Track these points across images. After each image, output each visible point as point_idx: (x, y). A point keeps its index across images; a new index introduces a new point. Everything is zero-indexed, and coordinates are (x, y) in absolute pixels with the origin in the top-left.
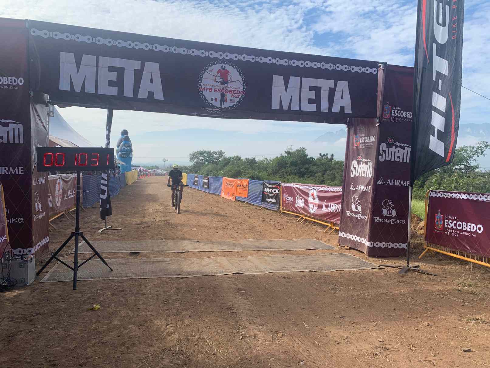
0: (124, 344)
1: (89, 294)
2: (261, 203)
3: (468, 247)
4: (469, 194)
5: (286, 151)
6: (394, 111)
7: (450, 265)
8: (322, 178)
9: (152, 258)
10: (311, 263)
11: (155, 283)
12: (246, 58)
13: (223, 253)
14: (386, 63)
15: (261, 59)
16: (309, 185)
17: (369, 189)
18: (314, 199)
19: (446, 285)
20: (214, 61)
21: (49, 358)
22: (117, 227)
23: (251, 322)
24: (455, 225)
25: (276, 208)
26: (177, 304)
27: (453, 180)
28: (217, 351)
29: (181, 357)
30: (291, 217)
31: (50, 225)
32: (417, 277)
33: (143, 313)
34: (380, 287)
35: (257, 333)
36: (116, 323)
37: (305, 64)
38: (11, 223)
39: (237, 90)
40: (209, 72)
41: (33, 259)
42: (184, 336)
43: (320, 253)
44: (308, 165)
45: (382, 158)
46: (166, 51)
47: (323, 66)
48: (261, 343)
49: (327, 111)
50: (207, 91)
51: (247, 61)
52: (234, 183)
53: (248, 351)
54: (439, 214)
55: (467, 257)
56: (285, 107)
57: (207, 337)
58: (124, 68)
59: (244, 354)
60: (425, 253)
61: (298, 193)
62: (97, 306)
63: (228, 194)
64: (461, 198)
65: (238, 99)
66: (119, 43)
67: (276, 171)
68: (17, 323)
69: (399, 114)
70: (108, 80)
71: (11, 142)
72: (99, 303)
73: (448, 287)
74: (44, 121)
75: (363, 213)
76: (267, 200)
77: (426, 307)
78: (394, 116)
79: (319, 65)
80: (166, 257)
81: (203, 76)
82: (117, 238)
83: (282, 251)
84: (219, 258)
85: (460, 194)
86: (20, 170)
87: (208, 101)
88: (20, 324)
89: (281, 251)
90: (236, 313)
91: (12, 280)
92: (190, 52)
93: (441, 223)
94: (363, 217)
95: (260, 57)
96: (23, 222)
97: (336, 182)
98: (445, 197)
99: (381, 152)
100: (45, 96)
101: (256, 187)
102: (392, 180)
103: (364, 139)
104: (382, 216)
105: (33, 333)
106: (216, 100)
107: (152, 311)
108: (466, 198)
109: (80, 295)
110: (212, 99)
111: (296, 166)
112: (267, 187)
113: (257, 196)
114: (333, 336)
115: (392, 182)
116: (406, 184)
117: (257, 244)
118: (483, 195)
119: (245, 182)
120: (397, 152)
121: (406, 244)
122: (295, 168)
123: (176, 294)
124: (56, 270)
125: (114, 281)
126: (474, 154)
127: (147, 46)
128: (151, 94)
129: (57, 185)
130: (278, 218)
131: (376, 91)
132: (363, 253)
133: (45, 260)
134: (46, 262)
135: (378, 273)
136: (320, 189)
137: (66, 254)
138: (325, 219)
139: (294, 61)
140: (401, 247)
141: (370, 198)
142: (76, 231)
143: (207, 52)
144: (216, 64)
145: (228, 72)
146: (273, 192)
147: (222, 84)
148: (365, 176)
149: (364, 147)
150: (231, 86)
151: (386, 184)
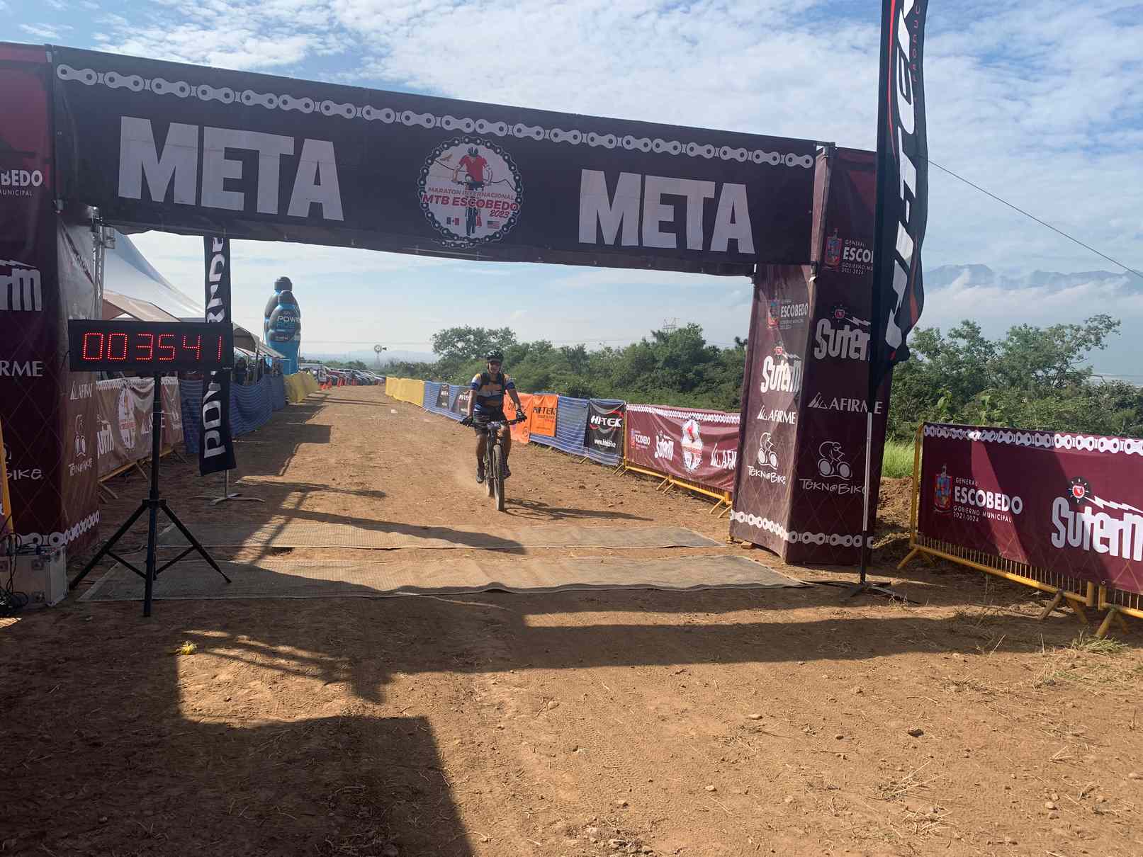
0: (235, 713)
1: (175, 626)
2: (584, 449)
4: (998, 432)
5: (656, 331)
6: (848, 249)
9: (319, 559)
10: (659, 574)
11: (317, 607)
12: (523, 131)
14: (834, 144)
15: (556, 135)
16: (684, 409)
17: (792, 419)
18: (693, 441)
20: (453, 138)
21: (86, 733)
22: (251, 496)
23: (499, 681)
24: (973, 497)
25: (615, 460)
26: (355, 646)
28: (419, 729)
30: (645, 479)
31: (103, 488)
33: (283, 661)
35: (508, 700)
36: (224, 677)
37: (652, 145)
38: (15, 478)
39: (502, 200)
40: (443, 163)
41: (61, 555)
42: (357, 702)
43: (684, 554)
44: (703, 365)
45: (820, 351)
46: (351, 116)
47: (692, 149)
49: (700, 248)
50: (437, 202)
51: (526, 137)
54: (943, 475)
56: (609, 239)
57: (403, 707)
58: (258, 151)
60: (912, 558)
61: (660, 428)
64: (983, 439)
65: (505, 221)
66: (248, 98)
67: (630, 379)
68: (26, 674)
69: (860, 256)
70: (225, 179)
71: (16, 307)
74: (87, 262)
75: (780, 471)
76: (597, 442)
78: (849, 261)
79: (684, 149)
81: (428, 173)
82: (249, 518)
84: (463, 562)
86: (35, 369)
87: (439, 224)
88: (33, 676)
89: (601, 550)
90: (471, 663)
91: (16, 595)
92: (399, 117)
93: (947, 494)
94: (779, 479)
95: (556, 131)
96: (43, 478)
99: (818, 337)
100: (89, 210)
101: (575, 416)
102: (842, 400)
103: (789, 310)
104: (818, 478)
105: (57, 692)
106: (457, 221)
109: (156, 627)
111: (676, 367)
112: (597, 414)
113: (576, 433)
114: (657, 708)
115: (842, 404)
117: (553, 535)
119: (550, 400)
120: (853, 338)
122: (673, 372)
123: (356, 629)
124: (112, 578)
125: (231, 602)
126: (1078, 345)
128: (316, 208)
129: (122, 402)
130: (614, 483)
131: (810, 205)
132: (777, 555)
133: (87, 560)
134: (88, 562)
135: (796, 595)
136: (705, 419)
137: (135, 549)
138: (716, 484)
139: (630, 138)
140: (860, 544)
141: (793, 437)
142: (151, 497)
143: (439, 119)
144: (457, 145)
145: (483, 162)
146: (609, 424)
147: (471, 189)
148: (787, 390)
149: (788, 327)
150: (489, 191)
151: (828, 406)
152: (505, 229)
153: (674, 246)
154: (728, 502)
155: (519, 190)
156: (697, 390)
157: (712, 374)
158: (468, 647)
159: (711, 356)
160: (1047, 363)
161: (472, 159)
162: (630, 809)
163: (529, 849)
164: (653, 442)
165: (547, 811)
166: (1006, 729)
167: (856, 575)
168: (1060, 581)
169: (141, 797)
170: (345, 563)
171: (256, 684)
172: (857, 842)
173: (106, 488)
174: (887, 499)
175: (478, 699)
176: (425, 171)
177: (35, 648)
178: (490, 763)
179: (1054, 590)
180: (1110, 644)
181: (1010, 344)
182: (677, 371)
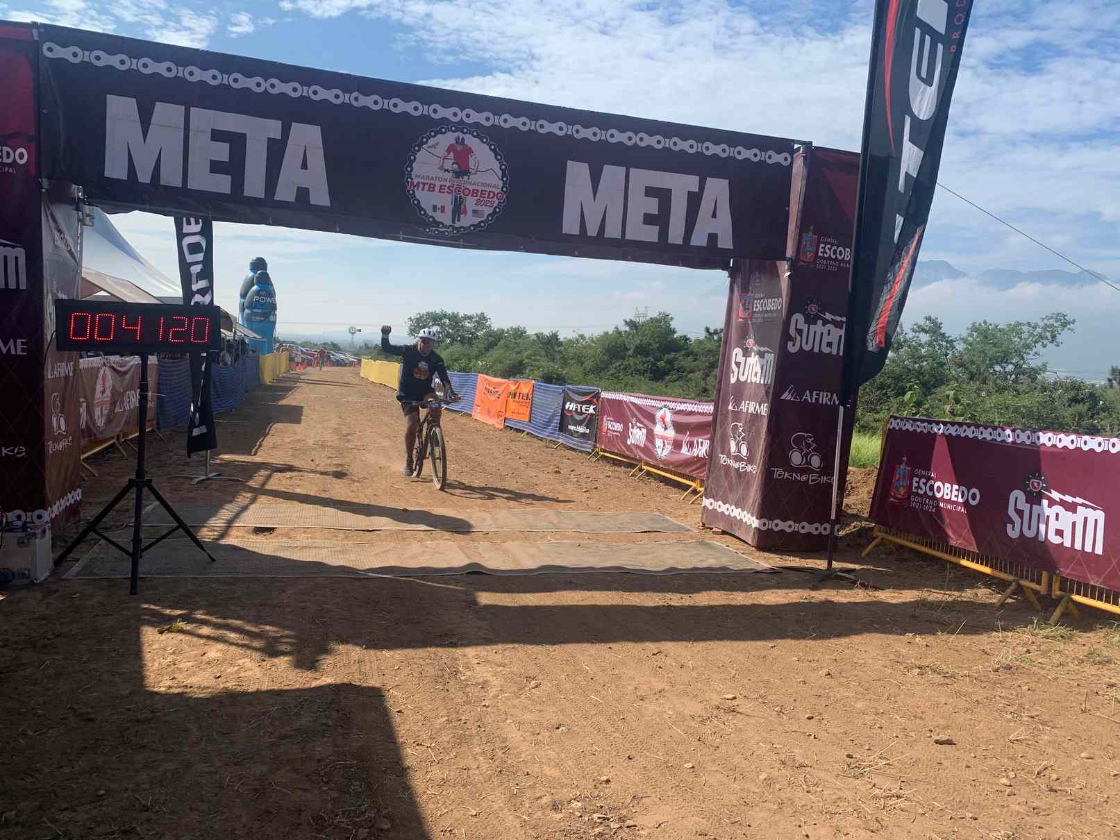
1: (161, 603)
2: (558, 435)
3: (951, 534)
4: (962, 427)
5: (628, 320)
6: (822, 245)
9: (301, 539)
11: (301, 587)
12: (509, 121)
14: (811, 143)
15: (542, 126)
16: (658, 397)
17: (764, 410)
18: (666, 429)
20: (442, 126)
21: (79, 708)
22: (231, 476)
23: (482, 660)
24: (932, 488)
25: (589, 446)
28: (405, 706)
30: (621, 466)
31: (84, 467)
35: (491, 679)
36: (213, 654)
37: (636, 139)
39: (489, 189)
40: (429, 149)
41: (47, 533)
43: (658, 539)
44: (674, 354)
45: (794, 345)
46: (339, 102)
47: (675, 144)
48: (493, 697)
50: (423, 189)
51: (512, 128)
52: (503, 388)
54: (903, 466)
56: (592, 231)
58: (245, 135)
59: (457, 713)
60: (876, 546)
61: (633, 415)
63: (489, 412)
65: (490, 210)
66: (236, 80)
67: (603, 366)
68: (15, 650)
69: (835, 252)
74: (71, 241)
75: (750, 460)
76: (571, 427)
78: (824, 258)
79: (668, 143)
80: (325, 539)
81: (415, 158)
83: (579, 534)
84: (442, 544)
85: (945, 424)
86: (19, 347)
87: (425, 212)
88: (22, 652)
89: (577, 534)
91: (3, 572)
92: (388, 104)
93: (905, 485)
94: (749, 468)
95: (541, 122)
96: (26, 456)
98: (919, 430)
99: (792, 332)
100: (73, 189)
101: (550, 399)
102: (815, 392)
103: (762, 304)
104: (789, 467)
105: (48, 667)
106: (443, 209)
108: (954, 434)
109: (143, 604)
110: (435, 208)
111: (647, 355)
112: (571, 401)
113: (551, 419)
114: (636, 689)
115: (814, 396)
117: (530, 519)
118: (986, 428)
119: (526, 386)
120: (825, 333)
122: (644, 359)
123: (341, 608)
124: (96, 556)
125: (217, 580)
126: (1036, 342)
127: (295, 90)
128: (303, 193)
129: (100, 381)
130: (588, 468)
131: (787, 202)
132: (746, 543)
133: (72, 537)
134: (72, 540)
135: (767, 581)
136: (678, 408)
137: (118, 527)
138: (687, 471)
139: (614, 131)
140: (828, 532)
141: (763, 429)
142: (137, 477)
143: (426, 107)
144: (444, 133)
145: (469, 151)
146: (584, 411)
147: (457, 177)
148: (758, 382)
149: (760, 320)
150: (475, 180)
151: (801, 399)
152: (490, 218)
153: (654, 238)
154: (699, 489)
155: (505, 179)
156: (668, 377)
157: (682, 363)
158: (449, 627)
159: (682, 346)
160: (1004, 359)
161: (459, 148)
162: (612, 785)
163: (517, 823)
164: (626, 429)
165: (533, 787)
166: (967, 710)
167: (822, 562)
168: (1017, 570)
169: (137, 771)
170: (327, 543)
171: (245, 662)
172: (828, 816)
173: (87, 466)
174: (852, 488)
175: (463, 678)
176: (412, 158)
177: (23, 624)
178: (476, 741)
179: (1011, 578)
180: (1063, 631)
181: (969, 338)
182: (648, 359)
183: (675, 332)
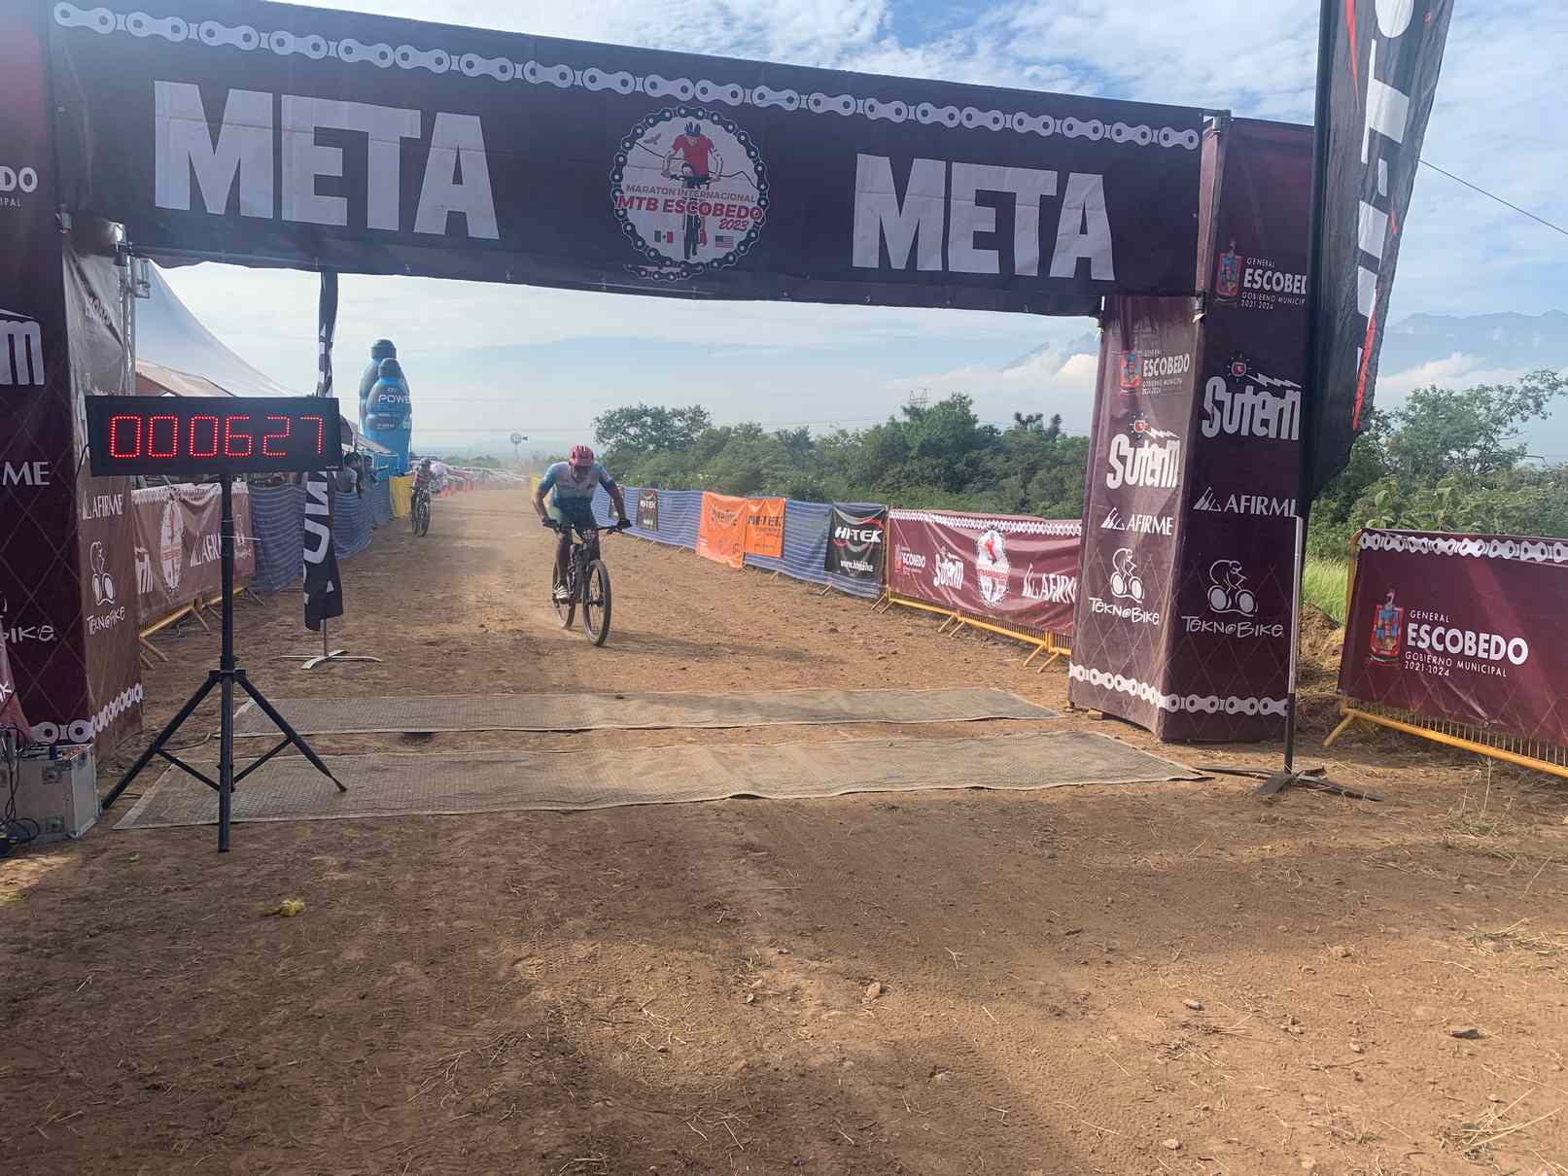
0: (376, 1020)
1: (267, 866)
2: (825, 575)
3: (1480, 710)
4: (1489, 542)
5: (908, 407)
6: (1251, 271)
7: (1421, 767)
8: (1022, 492)
9: (476, 751)
10: (980, 763)
11: (482, 830)
12: (766, 97)
13: (703, 734)
14: (1228, 112)
15: (817, 103)
16: (980, 515)
17: (1167, 527)
18: (994, 561)
19: (1408, 829)
20: (662, 109)
21: (139, 1065)
22: (360, 654)
23: (785, 951)
24: (1441, 639)
25: (873, 590)
26: (551, 895)
27: (1441, 496)
28: (673, 1040)
29: (559, 1060)
30: (921, 617)
31: (147, 647)
32: (1317, 805)
33: (441, 924)
34: (1198, 838)
35: (803, 983)
36: (353, 954)
37: (960, 117)
38: (14, 640)
39: (738, 203)
40: (647, 146)
41: (89, 756)
42: (569, 994)
43: (1009, 730)
44: (976, 452)
45: (1211, 426)
46: (507, 77)
47: (1021, 122)
48: (813, 1016)
49: (1035, 273)
51: (771, 106)
52: (740, 510)
53: (771, 1040)
54: (1389, 606)
55: (1476, 740)
56: (898, 262)
57: (641, 1000)
58: (366, 134)
59: (759, 1049)
60: (1345, 729)
61: (942, 542)
62: (293, 904)
63: (720, 547)
64: (1463, 553)
65: (743, 236)
66: (348, 50)
67: (874, 474)
68: (40, 956)
69: (1269, 282)
71: (6, 380)
72: (301, 894)
73: (1412, 838)
74: (110, 311)
75: (1148, 605)
76: (844, 563)
77: (1340, 900)
78: (1252, 290)
79: (1009, 121)
80: (516, 748)
81: (626, 160)
82: (360, 688)
83: (888, 725)
84: (688, 750)
85: (1459, 539)
86: (38, 473)
87: (644, 243)
88: (50, 961)
89: (883, 727)
90: (735, 921)
91: (21, 822)
92: (581, 78)
93: (1395, 634)
94: (1146, 617)
95: (816, 96)
96: (56, 639)
97: (1068, 506)
98: (1413, 550)
99: (1208, 405)
100: (111, 229)
101: (811, 524)
103: (1158, 365)
104: (1210, 615)
105: (89, 987)
106: (670, 237)
107: (470, 916)
108: (1477, 554)
109: (239, 870)
110: (658, 236)
111: (939, 456)
112: (844, 524)
113: (813, 553)
114: (1043, 993)
115: (1243, 504)
116: (1286, 509)
117: (809, 703)
118: (1533, 543)
119: (774, 506)
120: (1259, 406)
121: (1285, 702)
122: (934, 462)
123: (546, 864)
124: (166, 789)
125: (350, 823)
126: (1512, 413)
127: (439, 61)
128: (456, 221)
129: (166, 521)
130: (875, 623)
131: (1195, 204)
132: (1146, 730)
133: (129, 759)
134: (131, 765)
135: (1195, 792)
136: (1014, 530)
137: (198, 740)
138: (1033, 623)
139: (927, 106)
140: (1269, 710)
141: (1171, 555)
142: (222, 667)
143: (640, 80)
144: (669, 119)
145: (707, 145)
146: (863, 539)
147: (690, 186)
148: (1156, 485)
149: (1155, 391)
150: (718, 190)
151: (1223, 509)
152: (742, 248)
153: (993, 268)
154: (1051, 649)
155: (763, 187)
156: (970, 486)
157: (989, 465)
158: (720, 891)
159: (987, 440)
161: (692, 141)
164: (931, 561)
167: (1272, 759)
171: (404, 966)
173: (152, 647)
177: (51, 910)
181: (1411, 413)
182: (940, 461)
183: (976, 421)
